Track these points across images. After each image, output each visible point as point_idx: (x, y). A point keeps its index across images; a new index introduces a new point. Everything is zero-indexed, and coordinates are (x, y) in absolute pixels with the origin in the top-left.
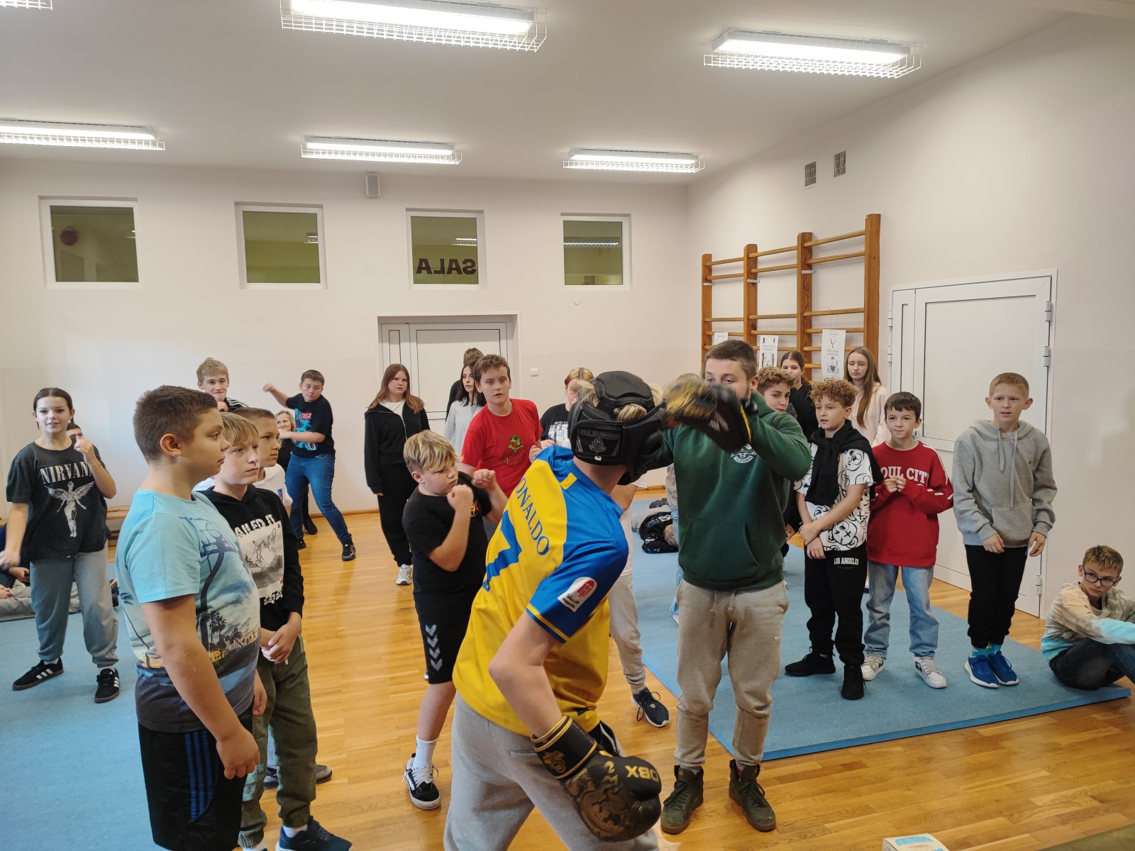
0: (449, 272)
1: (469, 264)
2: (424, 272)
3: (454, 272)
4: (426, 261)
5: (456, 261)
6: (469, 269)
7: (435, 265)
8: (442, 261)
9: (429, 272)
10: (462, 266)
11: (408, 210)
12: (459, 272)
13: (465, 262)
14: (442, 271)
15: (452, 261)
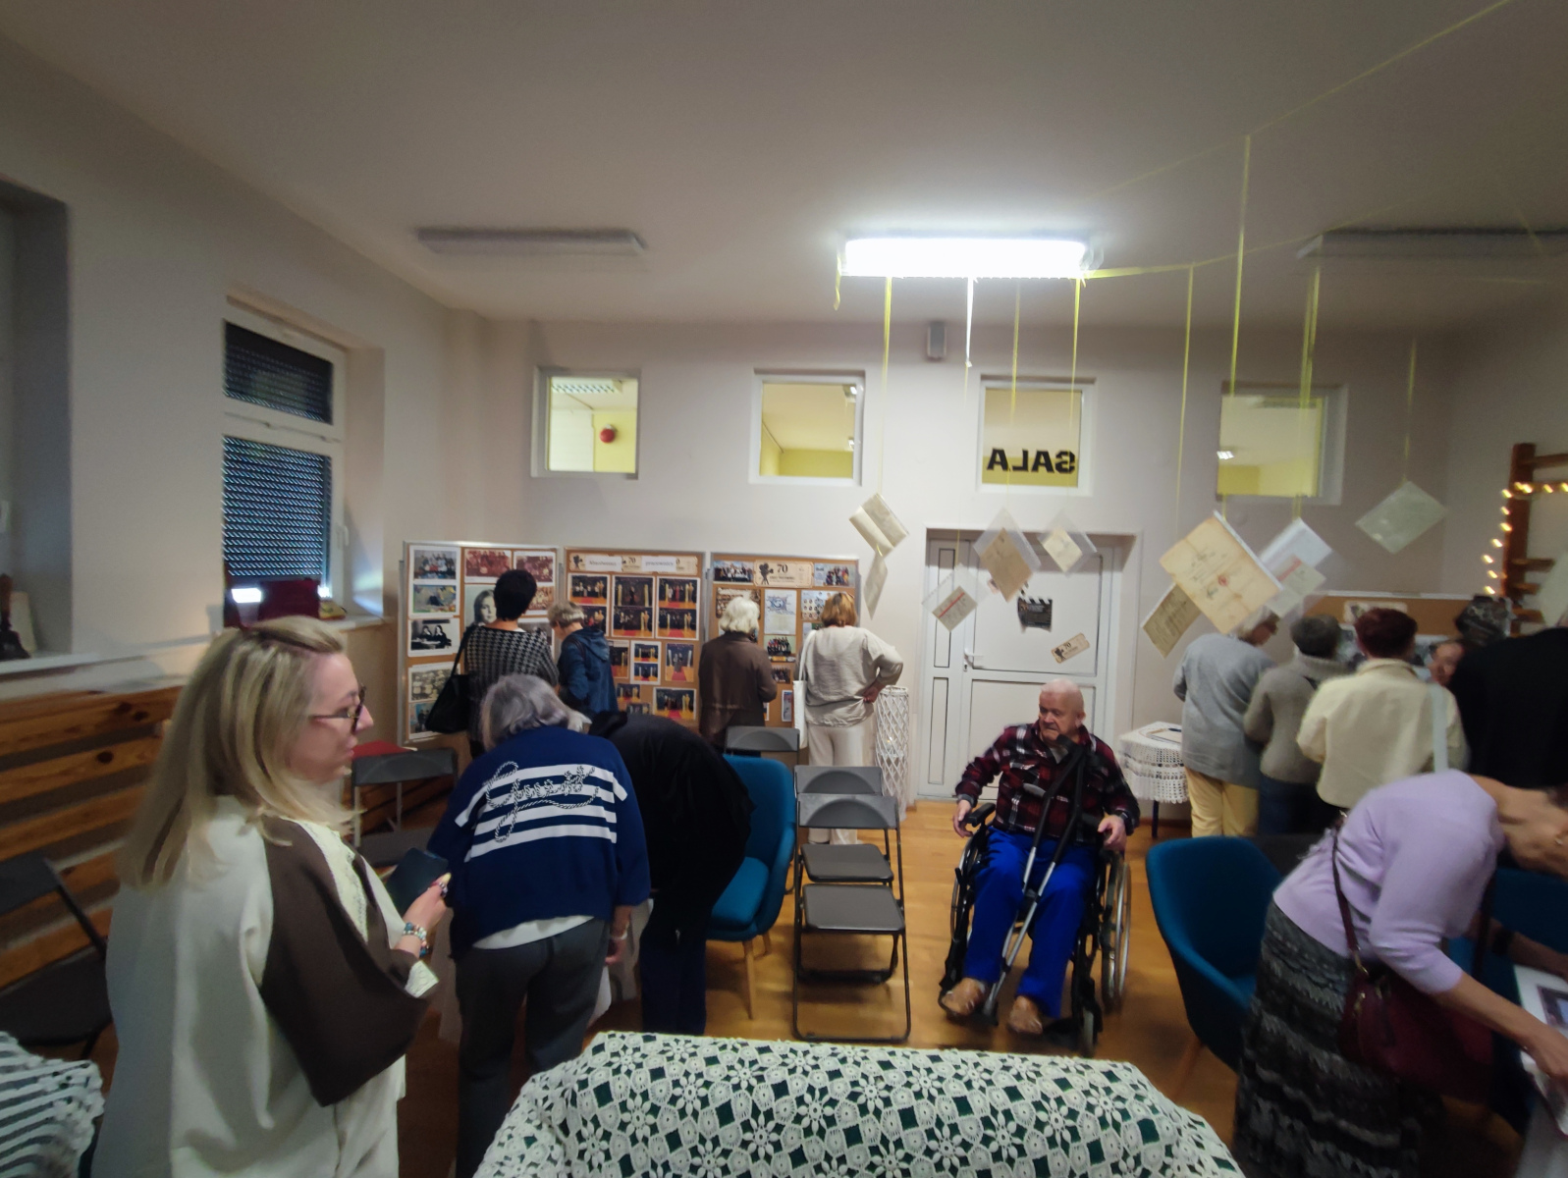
0: (1035, 468)
1: (1067, 458)
2: (998, 468)
3: (1042, 469)
4: (1002, 453)
5: (1046, 454)
6: (1064, 466)
7: (1014, 457)
8: (1025, 453)
9: (1005, 466)
10: (1054, 460)
11: (984, 378)
12: (1049, 469)
13: (1059, 456)
14: (1024, 467)
15: (1039, 454)
